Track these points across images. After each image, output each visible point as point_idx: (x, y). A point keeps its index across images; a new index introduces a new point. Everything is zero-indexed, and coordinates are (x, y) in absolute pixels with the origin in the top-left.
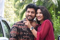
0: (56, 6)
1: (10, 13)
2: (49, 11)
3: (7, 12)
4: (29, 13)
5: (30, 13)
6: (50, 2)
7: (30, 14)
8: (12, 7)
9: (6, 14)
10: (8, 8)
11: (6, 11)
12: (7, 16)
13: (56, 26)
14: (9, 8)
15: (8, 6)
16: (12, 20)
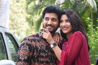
0: (93, 9)
1: (19, 22)
2: (83, 17)
3: (14, 20)
4: (48, 20)
5: (50, 20)
6: (84, 4)
7: (49, 22)
8: (22, 12)
9: (13, 24)
10: (16, 13)
11: (13, 18)
12: (15, 27)
13: (94, 42)
14: (19, 13)
15: (17, 11)
16: (23, 32)
